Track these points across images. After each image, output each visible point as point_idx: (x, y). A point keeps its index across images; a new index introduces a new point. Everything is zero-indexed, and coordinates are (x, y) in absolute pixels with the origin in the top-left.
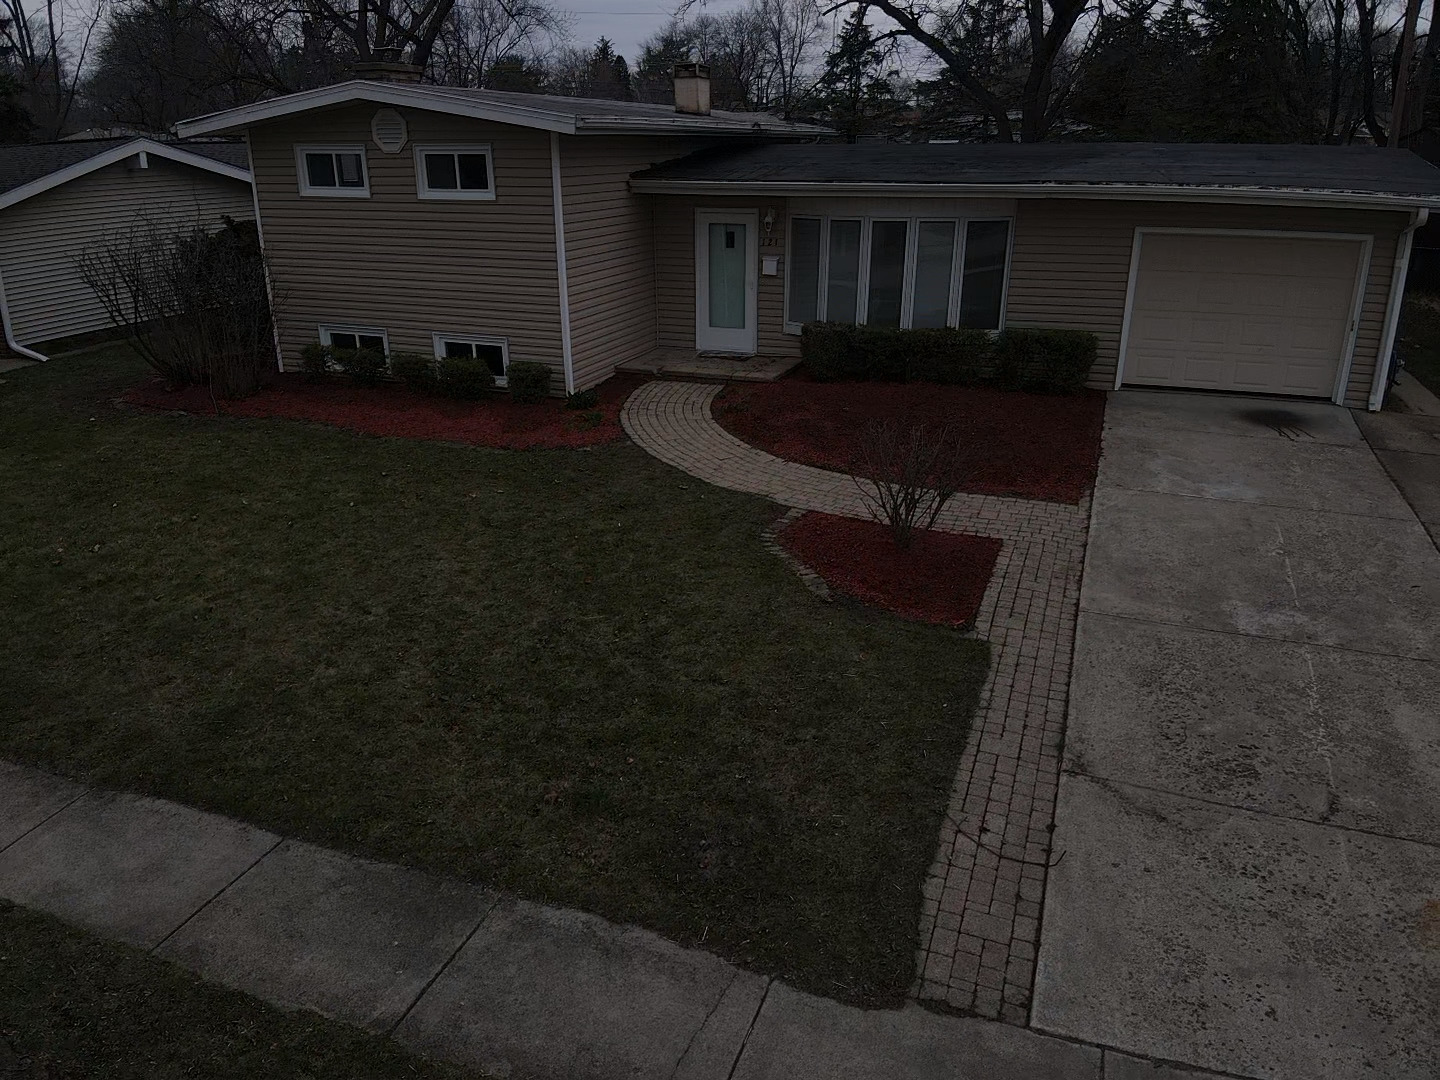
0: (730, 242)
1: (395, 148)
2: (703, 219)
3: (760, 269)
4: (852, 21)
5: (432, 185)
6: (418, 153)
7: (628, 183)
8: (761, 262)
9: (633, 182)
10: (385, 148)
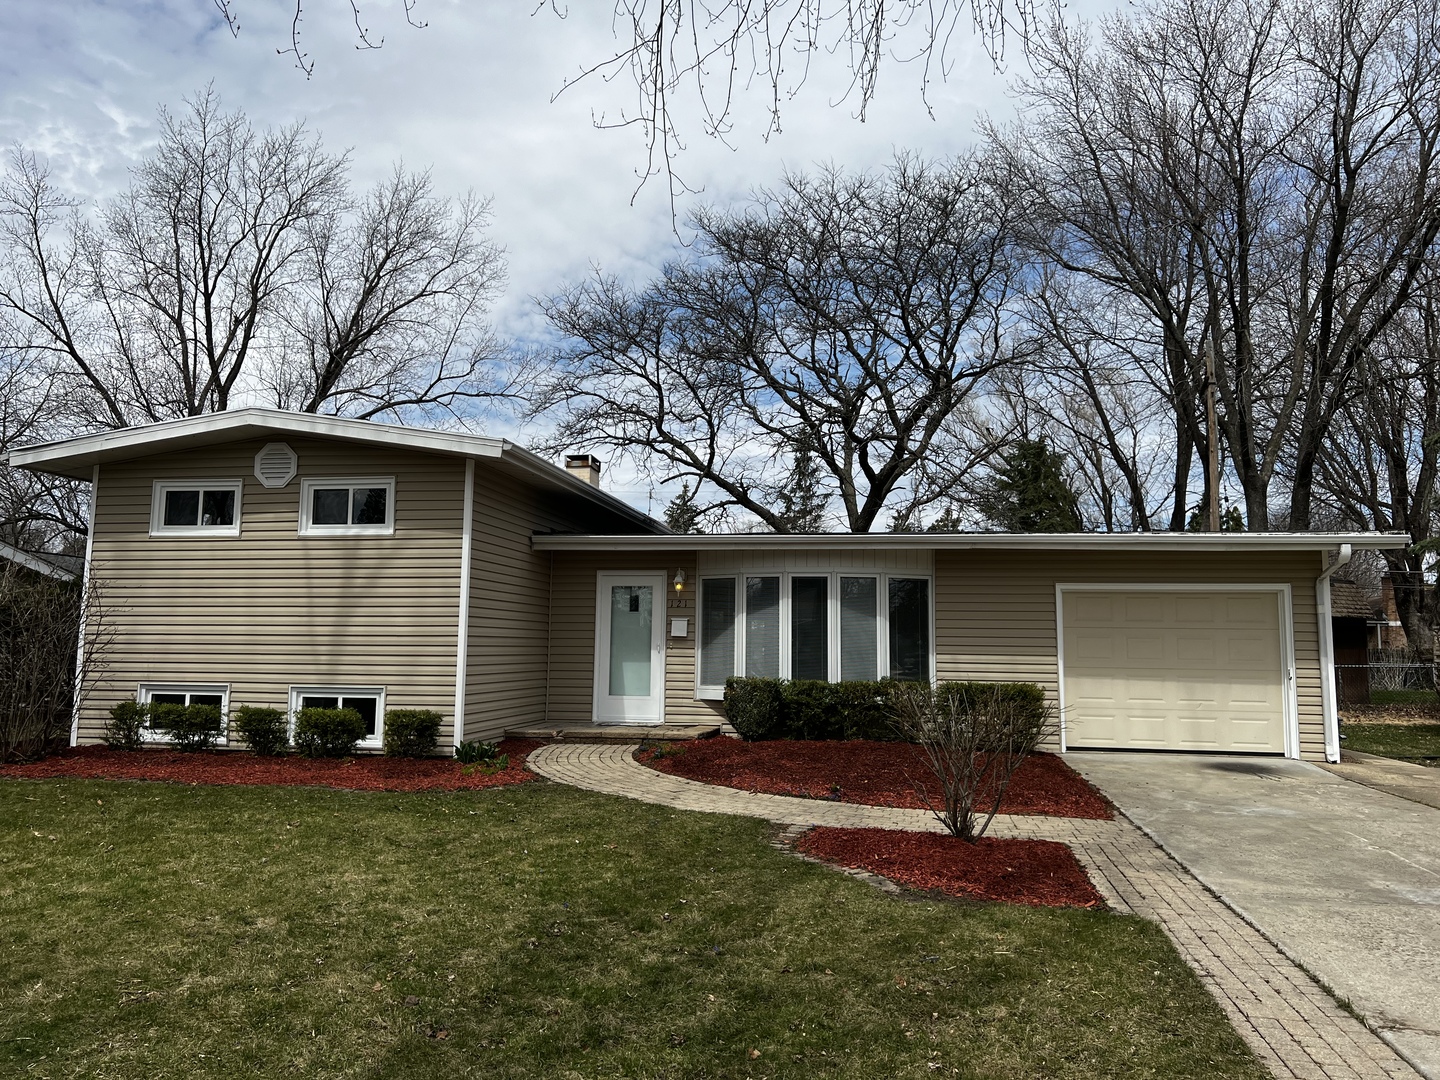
0: (634, 605)
1: (281, 483)
2: (606, 584)
3: (669, 632)
4: (678, 502)
5: (316, 521)
6: (306, 486)
7: (530, 539)
8: (669, 624)
9: (536, 538)
10: (267, 483)
